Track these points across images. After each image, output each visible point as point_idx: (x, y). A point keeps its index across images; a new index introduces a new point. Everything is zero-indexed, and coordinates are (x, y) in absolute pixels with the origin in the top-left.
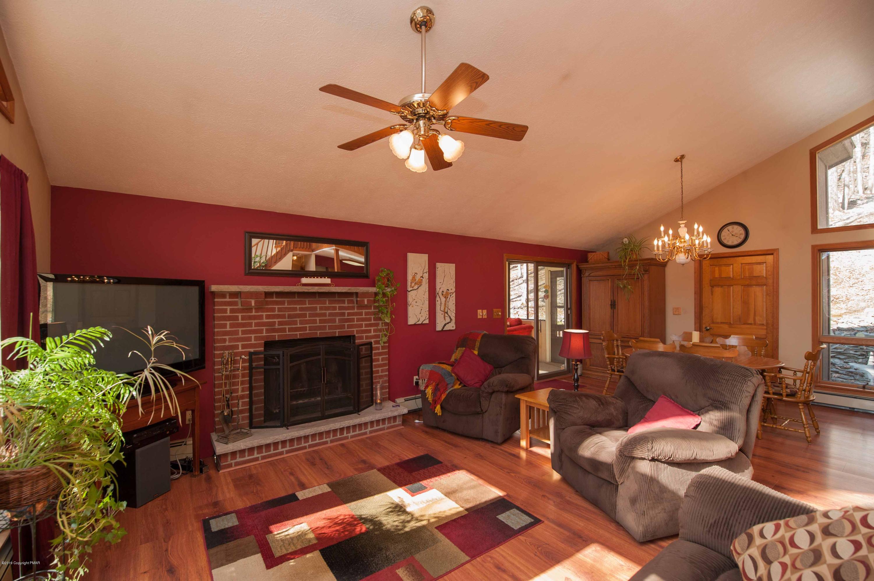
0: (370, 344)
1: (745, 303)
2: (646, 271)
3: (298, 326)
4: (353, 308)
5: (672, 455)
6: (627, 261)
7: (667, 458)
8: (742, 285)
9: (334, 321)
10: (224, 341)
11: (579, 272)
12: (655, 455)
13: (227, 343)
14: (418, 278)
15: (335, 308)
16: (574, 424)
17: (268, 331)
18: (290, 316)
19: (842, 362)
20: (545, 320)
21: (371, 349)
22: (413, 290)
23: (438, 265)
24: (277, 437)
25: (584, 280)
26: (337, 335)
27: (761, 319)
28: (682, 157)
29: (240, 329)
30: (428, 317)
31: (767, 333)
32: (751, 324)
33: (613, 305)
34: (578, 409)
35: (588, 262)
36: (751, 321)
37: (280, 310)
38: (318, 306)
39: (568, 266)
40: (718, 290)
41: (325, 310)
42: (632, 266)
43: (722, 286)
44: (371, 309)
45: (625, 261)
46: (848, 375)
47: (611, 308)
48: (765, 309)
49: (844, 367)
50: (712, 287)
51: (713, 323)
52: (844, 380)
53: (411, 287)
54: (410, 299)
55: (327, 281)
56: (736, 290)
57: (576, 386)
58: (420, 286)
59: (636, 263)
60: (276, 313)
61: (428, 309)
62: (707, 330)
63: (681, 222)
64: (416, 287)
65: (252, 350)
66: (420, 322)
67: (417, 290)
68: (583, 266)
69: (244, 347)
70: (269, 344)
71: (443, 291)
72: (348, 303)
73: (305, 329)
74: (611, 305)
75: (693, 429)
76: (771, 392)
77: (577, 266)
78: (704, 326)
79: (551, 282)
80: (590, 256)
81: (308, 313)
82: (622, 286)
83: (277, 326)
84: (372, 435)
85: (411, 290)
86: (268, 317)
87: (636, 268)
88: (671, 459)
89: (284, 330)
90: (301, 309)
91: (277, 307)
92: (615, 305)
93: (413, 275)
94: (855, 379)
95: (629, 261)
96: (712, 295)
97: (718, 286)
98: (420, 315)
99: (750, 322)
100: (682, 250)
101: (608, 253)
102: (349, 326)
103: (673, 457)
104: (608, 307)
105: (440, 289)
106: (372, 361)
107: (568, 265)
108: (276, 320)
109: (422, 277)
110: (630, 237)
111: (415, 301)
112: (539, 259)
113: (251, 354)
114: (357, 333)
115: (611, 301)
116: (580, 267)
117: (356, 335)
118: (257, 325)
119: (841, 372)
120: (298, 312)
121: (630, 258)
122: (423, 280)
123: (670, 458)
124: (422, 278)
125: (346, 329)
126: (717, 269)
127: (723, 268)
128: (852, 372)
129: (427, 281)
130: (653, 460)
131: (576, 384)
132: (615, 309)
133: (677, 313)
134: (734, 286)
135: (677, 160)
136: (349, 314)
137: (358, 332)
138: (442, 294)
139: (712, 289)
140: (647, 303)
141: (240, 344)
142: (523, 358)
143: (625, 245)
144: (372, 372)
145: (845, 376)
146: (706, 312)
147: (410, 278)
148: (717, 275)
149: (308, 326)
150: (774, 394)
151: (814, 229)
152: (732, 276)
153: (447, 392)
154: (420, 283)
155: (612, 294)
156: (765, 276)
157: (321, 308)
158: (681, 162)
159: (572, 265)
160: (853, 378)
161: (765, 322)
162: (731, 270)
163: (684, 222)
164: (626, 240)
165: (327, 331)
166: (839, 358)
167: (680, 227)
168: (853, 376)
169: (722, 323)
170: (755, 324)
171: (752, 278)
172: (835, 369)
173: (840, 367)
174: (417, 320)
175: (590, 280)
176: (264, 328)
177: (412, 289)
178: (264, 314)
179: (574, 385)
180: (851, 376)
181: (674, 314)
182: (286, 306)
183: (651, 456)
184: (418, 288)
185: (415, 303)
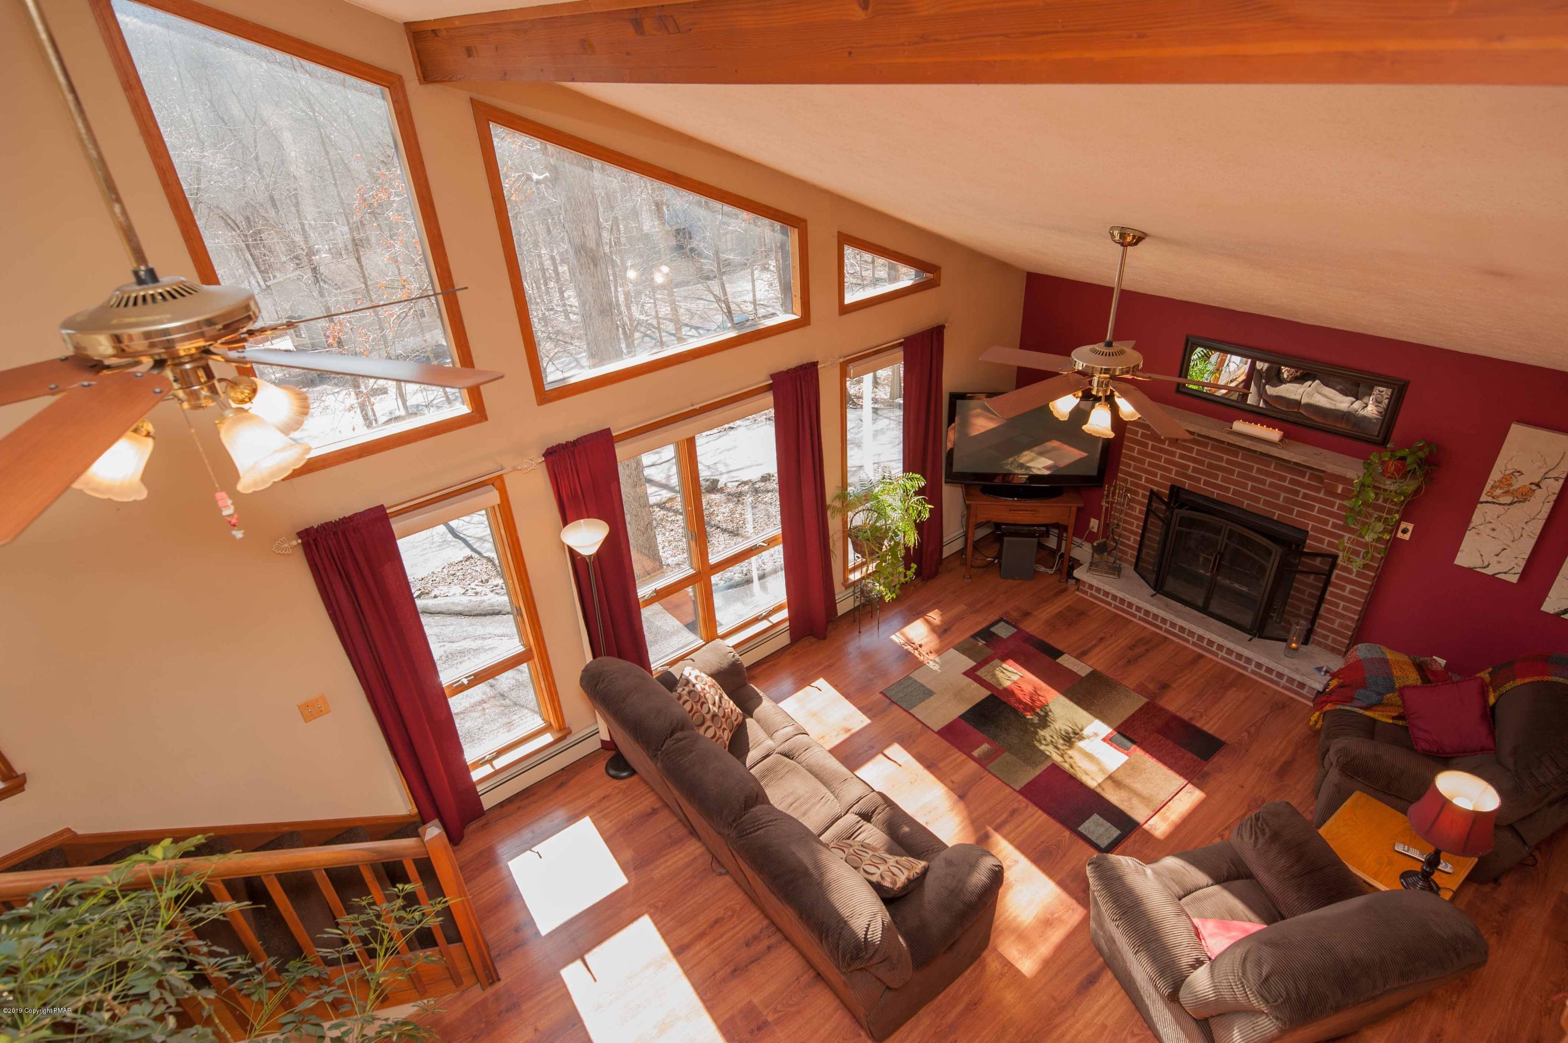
0: (1335, 557)
3: (1219, 482)
4: (1318, 490)
9: (1278, 497)
10: (1129, 466)
13: (1131, 470)
14: (1519, 483)
15: (1283, 479)
17: (1177, 473)
18: (1210, 465)
21: (1334, 565)
22: (1494, 503)
26: (1275, 518)
29: (1148, 460)
30: (1520, 570)
37: (1198, 452)
38: (1256, 466)
41: (1267, 476)
53: (1490, 494)
54: (1476, 518)
55: (1275, 435)
58: (1520, 502)
60: (1194, 455)
61: (1526, 557)
64: (1508, 499)
65: (1155, 488)
66: (1488, 572)
67: (1506, 507)
69: (1147, 480)
70: (1175, 490)
72: (1310, 479)
73: (1227, 490)
81: (1237, 470)
83: (1190, 472)
85: (1487, 502)
86: (1182, 457)
89: (1198, 480)
90: (1228, 461)
91: (1196, 447)
93: (1507, 472)
98: (1496, 559)
102: (1299, 514)
106: (1327, 583)
108: (1192, 465)
109: (1538, 485)
111: (1493, 526)
113: (1152, 492)
114: (1312, 530)
117: (1311, 533)
118: (1167, 461)
120: (1224, 464)
122: (1541, 491)
124: (1535, 488)
125: (1294, 516)
129: (1555, 497)
136: (1305, 496)
137: (1314, 529)
141: (1144, 476)
144: (1321, 599)
147: (1495, 475)
149: (1232, 487)
154: (1523, 496)
157: (1259, 470)
165: (1260, 506)
174: (1479, 563)
176: (1175, 468)
177: (1490, 499)
178: (1179, 451)
182: (1209, 450)
184: (1511, 504)
185: (1488, 531)
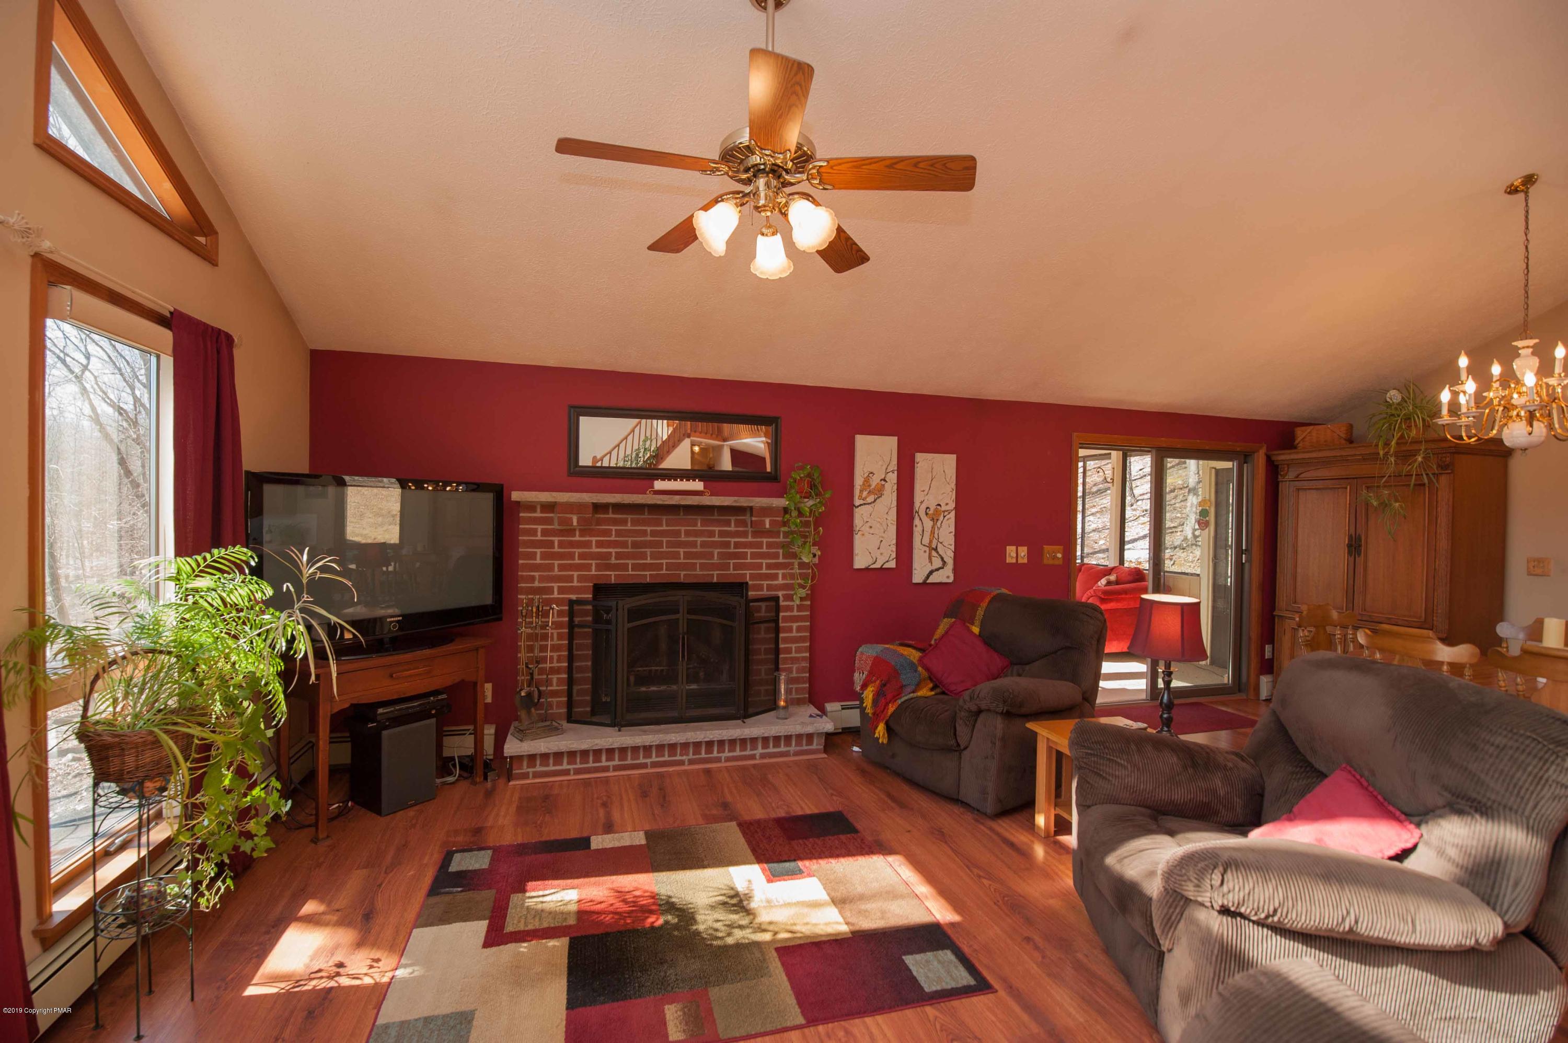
0: (776, 599)
2: (1443, 467)
3: (649, 561)
4: (745, 534)
5: (1275, 911)
6: (1393, 443)
7: (1263, 916)
9: (711, 555)
10: (532, 579)
11: (1273, 471)
12: (1230, 901)
13: (537, 584)
14: (875, 481)
15: (712, 534)
16: (1115, 801)
17: (598, 567)
18: (635, 545)
20: (1198, 575)
21: (778, 609)
22: (865, 504)
23: (919, 457)
24: (597, 741)
25: (1286, 488)
26: (715, 580)
28: (1529, 180)
29: (556, 563)
30: (894, 555)
33: (1355, 546)
34: (1125, 768)
35: (1295, 448)
37: (619, 533)
38: (683, 529)
39: (1244, 458)
41: (696, 536)
42: (1405, 456)
44: (779, 537)
45: (1387, 444)
47: (1350, 553)
53: (860, 498)
54: (858, 522)
55: (698, 485)
57: (1166, 719)
58: (879, 497)
59: (1415, 447)
60: (613, 538)
61: (894, 541)
63: (1519, 344)
64: (870, 499)
65: (574, 597)
66: (877, 566)
67: (873, 505)
68: (1283, 457)
69: (562, 590)
70: (601, 590)
71: (927, 508)
72: (736, 526)
73: (659, 567)
74: (1350, 546)
75: (1391, 858)
77: (1269, 459)
79: (1217, 492)
80: (1300, 433)
81: (665, 540)
82: (1375, 504)
83: (613, 561)
84: (766, 761)
85: (861, 505)
86: (600, 544)
87: (1416, 460)
88: (1276, 919)
89: (624, 567)
90: (654, 533)
91: (614, 528)
92: (1360, 546)
93: (866, 475)
95: (1397, 443)
98: (879, 551)
100: (1522, 413)
101: (1351, 427)
102: (736, 567)
103: (1279, 914)
104: (1343, 552)
105: (922, 502)
106: (777, 630)
107: (1246, 456)
108: (612, 550)
109: (884, 480)
110: (1404, 388)
111: (869, 524)
112: (1164, 442)
113: (571, 603)
114: (750, 580)
115: (1350, 537)
116: (1274, 458)
117: (750, 583)
118: (582, 556)
120: (649, 538)
121: (1402, 437)
122: (887, 485)
123: (1273, 916)
124: (883, 483)
125: (732, 571)
129: (895, 487)
130: (1225, 911)
131: (1165, 716)
132: (1359, 555)
133: (1540, 571)
135: (1512, 190)
136: (737, 545)
137: (753, 577)
138: (927, 514)
140: (1443, 544)
141: (555, 586)
142: (1069, 648)
143: (1389, 405)
144: (777, 651)
147: (858, 481)
149: (664, 561)
153: (899, 702)
154: (879, 492)
155: (1353, 520)
157: (688, 533)
158: (1526, 193)
159: (1256, 454)
163: (1531, 342)
164: (1394, 396)
165: (698, 572)
167: (1518, 355)
174: (871, 561)
175: (1298, 490)
176: (594, 562)
177: (862, 502)
178: (594, 539)
179: (1161, 716)
181: (1529, 574)
182: (629, 527)
183: (1220, 903)
184: (875, 500)
185: (868, 529)
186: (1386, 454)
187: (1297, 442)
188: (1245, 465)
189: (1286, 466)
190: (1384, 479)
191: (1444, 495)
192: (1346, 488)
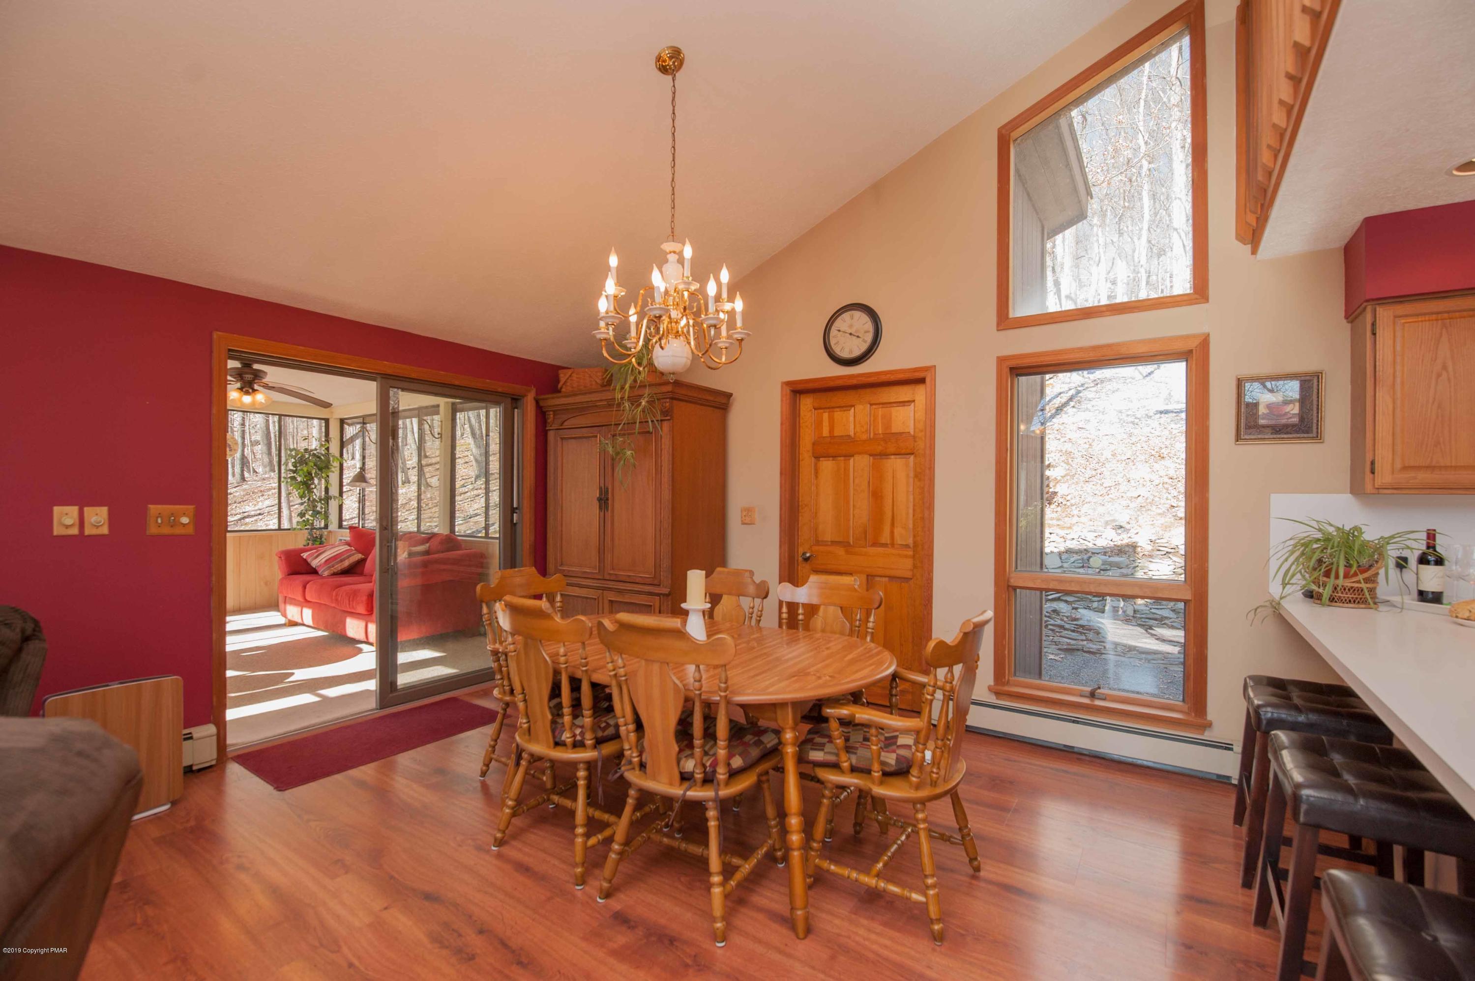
1: (877, 496)
2: (667, 413)
6: (627, 387)
8: (871, 455)
11: (542, 418)
19: (1070, 608)
25: (552, 438)
27: (903, 535)
31: (915, 566)
32: (885, 545)
33: (604, 501)
35: (559, 391)
36: (885, 538)
39: (502, 402)
40: (827, 465)
43: (834, 457)
46: (1078, 632)
47: (600, 508)
48: (911, 511)
49: (1071, 616)
50: (817, 458)
51: (818, 542)
52: (1073, 642)
56: (860, 464)
62: (806, 560)
68: (550, 401)
74: (600, 500)
76: (845, 765)
77: (537, 402)
78: (801, 551)
80: (562, 377)
82: (612, 452)
87: (640, 404)
92: (607, 499)
94: (1087, 640)
95: (631, 387)
96: (817, 477)
97: (827, 456)
99: (883, 541)
104: (595, 506)
107: (503, 399)
112: (391, 369)
115: (600, 488)
116: (541, 404)
119: (1067, 626)
126: (826, 416)
127: (838, 414)
128: (1082, 626)
132: (607, 510)
133: (748, 520)
134: (857, 457)
139: (816, 465)
140: (666, 495)
145: (1073, 634)
146: (804, 518)
148: (826, 432)
150: (854, 770)
151: (1004, 321)
152: (852, 434)
155: (602, 471)
156: (912, 433)
159: (525, 398)
160: (1084, 638)
161: (910, 541)
162: (852, 419)
166: (1066, 601)
167: (667, 261)
168: (1085, 633)
169: (834, 543)
170: (893, 545)
171: (890, 436)
172: (1059, 622)
173: (1067, 617)
175: (563, 439)
180: (1081, 633)
181: (743, 524)
186: (622, 398)
187: (559, 386)
188: (516, 410)
189: (551, 413)
190: (621, 426)
191: (666, 443)
192: (596, 437)
